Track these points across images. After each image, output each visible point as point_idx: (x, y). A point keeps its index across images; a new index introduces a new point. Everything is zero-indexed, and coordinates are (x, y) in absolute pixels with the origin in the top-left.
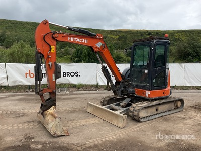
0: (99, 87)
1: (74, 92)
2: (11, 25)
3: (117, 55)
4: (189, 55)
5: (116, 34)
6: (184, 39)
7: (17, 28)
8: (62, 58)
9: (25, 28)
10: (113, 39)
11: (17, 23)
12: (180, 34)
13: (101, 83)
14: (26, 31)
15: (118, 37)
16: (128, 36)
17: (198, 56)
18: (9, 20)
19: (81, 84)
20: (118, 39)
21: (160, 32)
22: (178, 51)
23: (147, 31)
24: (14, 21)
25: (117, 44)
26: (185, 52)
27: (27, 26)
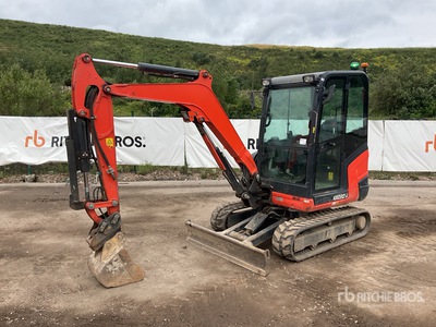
0: (189, 172)
1: (131, 184)
2: (12, 31)
3: (244, 102)
4: (401, 102)
5: (244, 55)
6: (392, 67)
7: (23, 39)
8: (123, 108)
9: (42, 39)
10: (238, 66)
11: (24, 27)
12: (386, 58)
13: (193, 164)
14: (46, 46)
15: (248, 61)
16: (271, 59)
17: (422, 105)
18: (7, 21)
19: (147, 166)
20: (249, 65)
21: (340, 52)
22: (380, 93)
23: (314, 50)
24: (17, 22)
25: (246, 78)
26: (394, 97)
27: (46, 34)
